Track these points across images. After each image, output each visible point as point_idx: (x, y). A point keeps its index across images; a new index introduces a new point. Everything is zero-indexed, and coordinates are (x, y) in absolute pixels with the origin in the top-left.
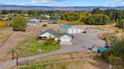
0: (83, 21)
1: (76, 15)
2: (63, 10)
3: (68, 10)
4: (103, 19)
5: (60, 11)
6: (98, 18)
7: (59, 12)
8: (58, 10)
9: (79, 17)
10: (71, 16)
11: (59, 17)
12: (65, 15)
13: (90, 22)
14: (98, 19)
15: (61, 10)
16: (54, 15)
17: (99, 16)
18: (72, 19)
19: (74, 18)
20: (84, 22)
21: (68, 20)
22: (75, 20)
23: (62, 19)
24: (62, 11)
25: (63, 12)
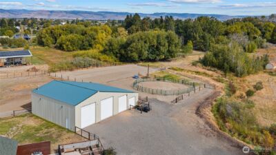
0: (111, 50)
1: (84, 34)
2: (43, 17)
3: (54, 17)
4: (167, 44)
5: (34, 21)
6: (155, 41)
7: (33, 23)
8: (28, 17)
9: (94, 39)
10: (70, 36)
11: (32, 37)
12: (51, 32)
13: (135, 55)
14: (156, 44)
15: (39, 17)
16: (17, 31)
17: (158, 36)
18: (72, 43)
19: (80, 42)
20: (115, 54)
21: (60, 47)
22: (83, 48)
23: (41, 43)
24: (41, 19)
25: (43, 22)
